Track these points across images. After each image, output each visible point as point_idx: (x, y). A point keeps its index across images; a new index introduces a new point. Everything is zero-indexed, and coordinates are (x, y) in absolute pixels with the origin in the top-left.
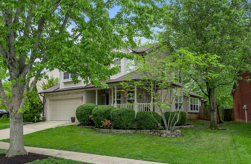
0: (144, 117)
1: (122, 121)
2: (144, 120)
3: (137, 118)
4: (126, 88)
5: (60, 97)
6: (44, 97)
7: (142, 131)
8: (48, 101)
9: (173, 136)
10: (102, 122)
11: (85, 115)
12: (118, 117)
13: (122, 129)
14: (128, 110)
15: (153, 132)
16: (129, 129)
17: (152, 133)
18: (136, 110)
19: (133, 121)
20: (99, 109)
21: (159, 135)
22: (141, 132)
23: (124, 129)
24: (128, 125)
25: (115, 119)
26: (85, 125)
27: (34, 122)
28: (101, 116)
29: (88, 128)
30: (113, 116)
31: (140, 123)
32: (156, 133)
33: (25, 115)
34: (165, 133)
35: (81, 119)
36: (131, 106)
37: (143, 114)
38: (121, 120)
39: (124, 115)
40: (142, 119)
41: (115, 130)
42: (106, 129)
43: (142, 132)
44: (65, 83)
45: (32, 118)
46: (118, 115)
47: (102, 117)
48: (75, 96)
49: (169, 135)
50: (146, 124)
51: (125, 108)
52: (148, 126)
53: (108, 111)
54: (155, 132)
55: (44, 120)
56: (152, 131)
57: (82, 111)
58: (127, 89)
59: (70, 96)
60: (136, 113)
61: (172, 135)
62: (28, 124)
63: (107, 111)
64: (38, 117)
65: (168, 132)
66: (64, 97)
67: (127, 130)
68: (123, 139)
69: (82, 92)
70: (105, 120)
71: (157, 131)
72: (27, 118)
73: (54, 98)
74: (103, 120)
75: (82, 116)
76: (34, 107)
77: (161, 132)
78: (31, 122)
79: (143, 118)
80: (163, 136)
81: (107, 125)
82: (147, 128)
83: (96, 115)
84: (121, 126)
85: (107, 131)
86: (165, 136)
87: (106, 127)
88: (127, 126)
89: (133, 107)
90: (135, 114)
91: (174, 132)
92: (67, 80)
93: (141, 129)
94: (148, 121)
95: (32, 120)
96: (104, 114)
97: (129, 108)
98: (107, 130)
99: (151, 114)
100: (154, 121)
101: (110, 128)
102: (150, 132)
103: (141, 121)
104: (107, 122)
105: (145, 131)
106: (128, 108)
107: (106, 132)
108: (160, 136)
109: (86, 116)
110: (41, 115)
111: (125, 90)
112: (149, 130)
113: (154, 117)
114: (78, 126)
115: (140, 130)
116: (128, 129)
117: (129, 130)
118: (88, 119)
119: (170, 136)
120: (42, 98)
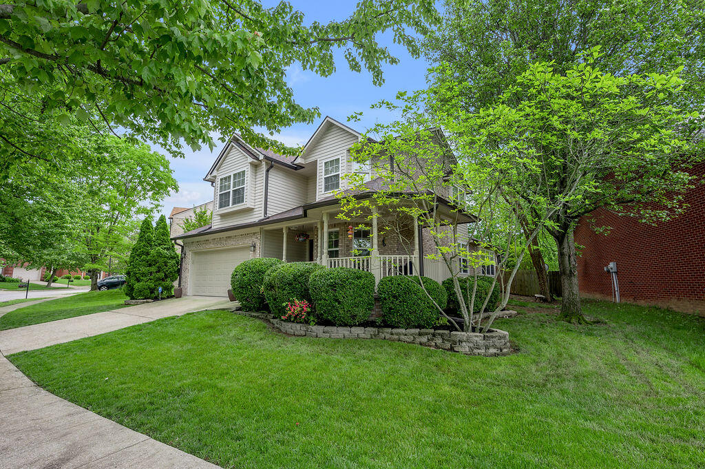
0: (402, 293)
1: (339, 303)
2: (400, 302)
3: (380, 294)
4: (351, 211)
5: (212, 246)
6: (183, 247)
7: (395, 331)
8: (189, 255)
9: (492, 351)
10: (284, 304)
11: (250, 285)
12: (327, 292)
13: (340, 325)
14: (355, 273)
15: (430, 337)
16: (359, 326)
17: (424, 339)
18: (377, 273)
19: (369, 304)
20: (279, 270)
21: (448, 345)
22: (392, 334)
23: (346, 325)
24: (356, 316)
25: (319, 297)
26: (250, 310)
27: (156, 299)
28: (284, 289)
29: (258, 317)
30: (315, 288)
31: (391, 309)
32: (439, 341)
33: (137, 284)
34: (468, 341)
35: (243, 295)
36: (363, 262)
37: (399, 284)
38: (337, 300)
39: (344, 287)
40: (394, 297)
41: (321, 328)
42: (297, 322)
43: (397, 334)
44: (223, 216)
45: (152, 291)
46: (329, 286)
47: (285, 292)
48: (241, 244)
49: (479, 349)
50: (407, 313)
51: (348, 267)
52: (412, 317)
53: (302, 275)
54: (434, 335)
55: (179, 295)
56: (427, 334)
57: (244, 275)
58: (354, 213)
59: (231, 244)
60: (377, 282)
61: (487, 348)
62: (144, 303)
63: (299, 276)
64: (168, 289)
65: (476, 339)
66: (220, 247)
67: (353, 329)
68: (341, 363)
69: (254, 234)
70: (294, 301)
71: (442, 335)
72: (140, 291)
73: (202, 248)
74: (289, 301)
75: (242, 288)
76: (159, 267)
77: (453, 338)
78: (150, 300)
79: (399, 296)
80: (460, 349)
81: (298, 315)
82: (408, 324)
83: (271, 287)
84: (336, 317)
85: (299, 329)
86: (467, 349)
87: (296, 319)
88: (354, 317)
89: (368, 265)
90: (376, 284)
91: (493, 337)
92: (225, 210)
93: (393, 327)
94: (414, 304)
95: (153, 295)
96: (290, 284)
97: (359, 268)
98: (298, 326)
99: (420, 284)
100: (428, 303)
101: (307, 322)
102: (420, 334)
103: (392, 303)
104: (298, 306)
105: (403, 331)
106: (357, 268)
107: (296, 333)
108: (452, 349)
109: (252, 288)
110: (176, 284)
111: (347, 215)
112: (417, 331)
113: (429, 293)
114: (237, 310)
115: (389, 330)
116: (355, 325)
117: (358, 328)
118: (259, 294)
119: (483, 351)
120: (178, 250)
